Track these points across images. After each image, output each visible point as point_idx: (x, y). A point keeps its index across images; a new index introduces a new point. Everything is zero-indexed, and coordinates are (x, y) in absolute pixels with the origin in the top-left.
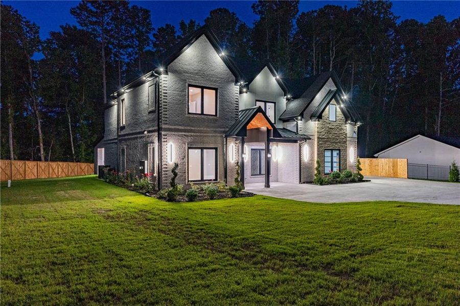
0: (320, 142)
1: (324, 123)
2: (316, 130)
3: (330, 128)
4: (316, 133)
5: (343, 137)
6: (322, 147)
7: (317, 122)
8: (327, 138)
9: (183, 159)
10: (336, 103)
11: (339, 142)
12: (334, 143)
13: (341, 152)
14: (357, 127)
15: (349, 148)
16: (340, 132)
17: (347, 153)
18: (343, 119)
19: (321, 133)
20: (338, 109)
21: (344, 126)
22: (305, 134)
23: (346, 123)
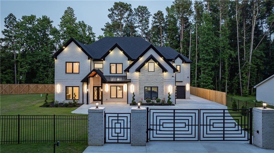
0: (141, 83)
1: (144, 73)
2: (138, 76)
3: (149, 76)
4: (138, 79)
6: (143, 85)
7: (138, 73)
8: (147, 81)
9: (63, 91)
10: (154, 62)
11: (157, 83)
12: (152, 83)
13: (159, 88)
14: (175, 73)
15: (167, 85)
16: (158, 77)
17: (163, 88)
18: (160, 70)
19: (142, 78)
20: (156, 64)
21: (161, 74)
22: (131, 79)
23: (163, 72)
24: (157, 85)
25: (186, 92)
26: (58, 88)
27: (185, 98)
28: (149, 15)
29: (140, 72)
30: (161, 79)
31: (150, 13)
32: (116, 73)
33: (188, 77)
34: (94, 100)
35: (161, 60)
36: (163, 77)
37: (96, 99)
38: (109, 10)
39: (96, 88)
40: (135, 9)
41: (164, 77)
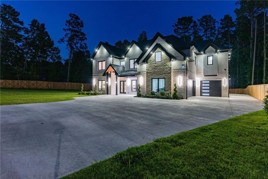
0: (148, 75)
1: (151, 64)
2: (146, 68)
3: (156, 66)
4: (146, 71)
5: (168, 70)
6: (150, 77)
8: (154, 72)
10: (161, 51)
11: (164, 74)
12: (159, 74)
13: (166, 80)
14: (186, 61)
15: (176, 76)
16: (165, 67)
17: (171, 80)
18: (168, 58)
19: (149, 69)
20: (163, 53)
21: (168, 64)
22: (141, 71)
23: (170, 61)
24: (164, 77)
25: (222, 88)
26: (94, 82)
27: (221, 96)
28: (215, 22)
29: (147, 63)
30: (169, 69)
31: (215, 20)
32: (134, 68)
33: (225, 70)
34: (121, 93)
35: (169, 47)
36: (170, 67)
37: (122, 92)
38: (173, 26)
39: (122, 82)
40: (198, 20)
41: (172, 66)
